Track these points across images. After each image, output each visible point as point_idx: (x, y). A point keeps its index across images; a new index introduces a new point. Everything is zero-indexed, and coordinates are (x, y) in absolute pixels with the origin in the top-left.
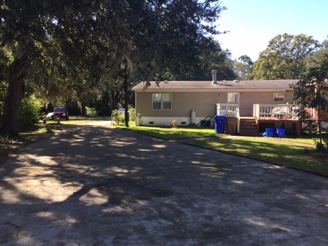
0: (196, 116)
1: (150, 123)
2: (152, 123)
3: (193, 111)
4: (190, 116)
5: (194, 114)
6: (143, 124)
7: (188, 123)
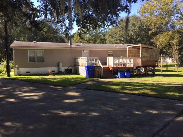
0: (62, 67)
1: (27, 72)
2: (29, 72)
3: (60, 63)
4: (58, 66)
5: (61, 65)
6: (21, 73)
7: (56, 71)
